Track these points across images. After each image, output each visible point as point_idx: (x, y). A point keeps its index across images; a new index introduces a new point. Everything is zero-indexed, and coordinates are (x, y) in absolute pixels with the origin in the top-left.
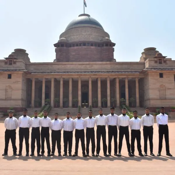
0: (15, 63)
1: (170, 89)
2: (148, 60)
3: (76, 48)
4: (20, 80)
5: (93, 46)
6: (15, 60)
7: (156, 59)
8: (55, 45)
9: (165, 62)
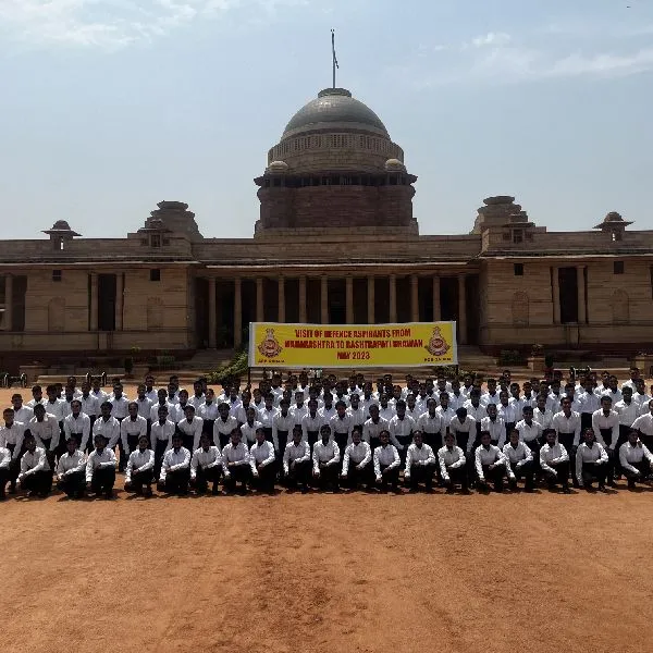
0: (166, 242)
1: (540, 301)
2: (487, 232)
3: (312, 189)
4: (183, 283)
5: (357, 184)
6: (166, 235)
7: (506, 230)
8: (258, 181)
9: (530, 236)
